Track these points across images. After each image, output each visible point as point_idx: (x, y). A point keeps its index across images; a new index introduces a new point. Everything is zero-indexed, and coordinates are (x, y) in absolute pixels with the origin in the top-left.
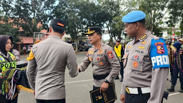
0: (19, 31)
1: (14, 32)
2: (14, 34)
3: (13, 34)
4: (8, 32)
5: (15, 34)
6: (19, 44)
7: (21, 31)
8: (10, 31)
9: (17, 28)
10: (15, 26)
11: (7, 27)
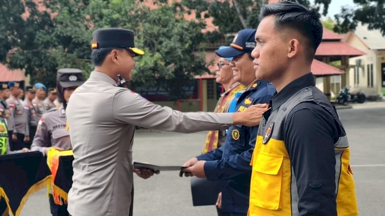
0: (203, 31)
1: (188, 37)
2: (187, 46)
3: (183, 45)
4: (169, 38)
5: (190, 45)
6: (203, 79)
7: (209, 33)
8: (176, 34)
9: (197, 21)
10: (189, 13)
11: (166, 20)
